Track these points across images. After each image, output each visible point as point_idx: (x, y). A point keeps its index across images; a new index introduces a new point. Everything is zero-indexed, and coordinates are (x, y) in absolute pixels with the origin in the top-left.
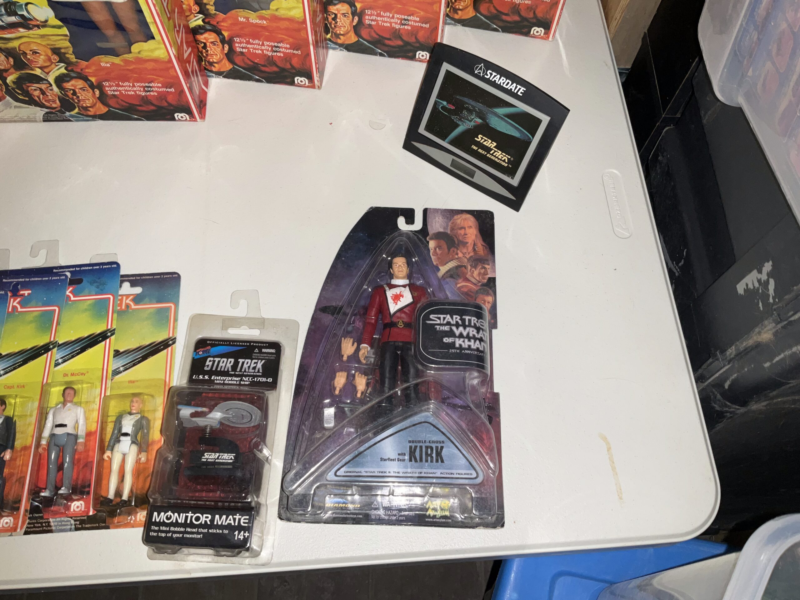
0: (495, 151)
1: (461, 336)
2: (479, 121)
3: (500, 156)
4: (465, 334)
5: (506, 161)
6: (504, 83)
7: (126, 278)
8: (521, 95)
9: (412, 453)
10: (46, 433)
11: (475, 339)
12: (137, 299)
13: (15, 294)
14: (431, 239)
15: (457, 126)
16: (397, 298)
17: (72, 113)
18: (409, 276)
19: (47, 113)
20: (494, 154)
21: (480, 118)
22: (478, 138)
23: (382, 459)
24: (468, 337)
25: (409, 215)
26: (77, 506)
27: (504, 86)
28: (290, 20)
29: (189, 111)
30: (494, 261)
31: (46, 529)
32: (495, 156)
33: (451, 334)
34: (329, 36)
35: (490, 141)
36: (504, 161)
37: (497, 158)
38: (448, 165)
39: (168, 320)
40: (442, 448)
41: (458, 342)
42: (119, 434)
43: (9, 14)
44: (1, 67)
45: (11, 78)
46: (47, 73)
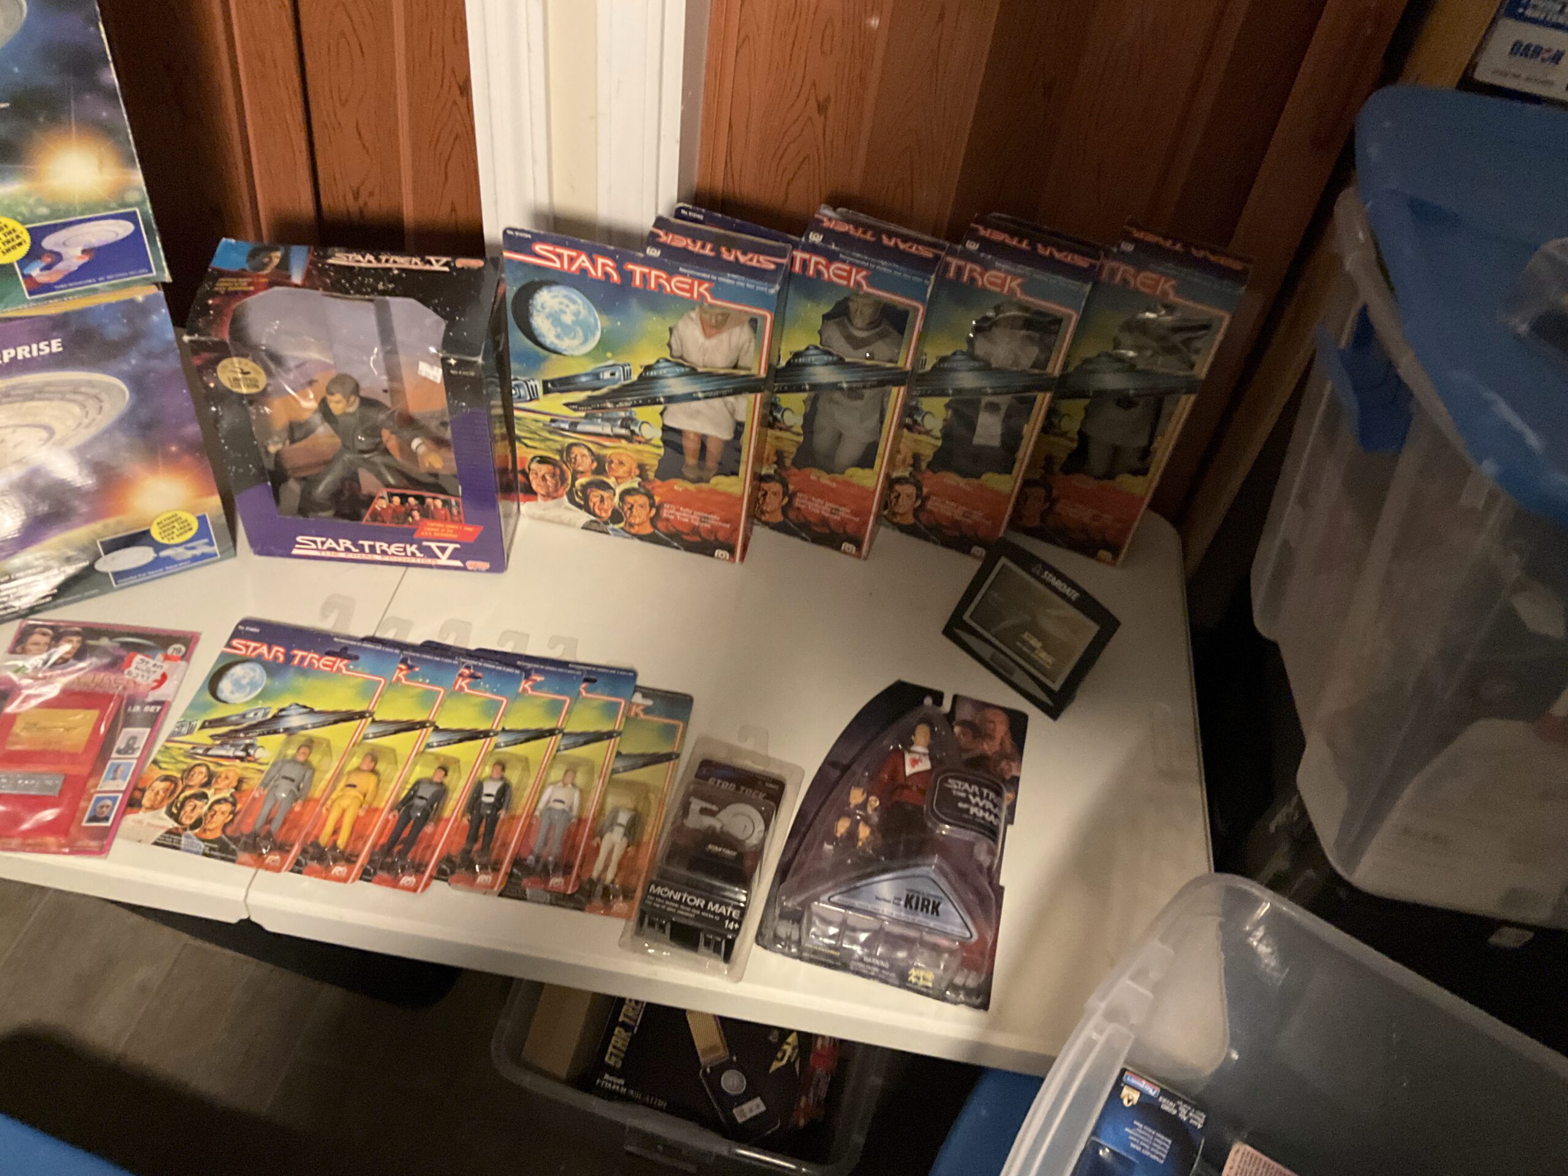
0: (1039, 651)
1: (977, 805)
2: (1028, 618)
3: (1045, 658)
4: (981, 804)
5: (1050, 663)
6: (1059, 586)
7: (637, 689)
9: (908, 901)
10: (541, 806)
11: (991, 812)
12: (647, 710)
13: (527, 677)
14: (958, 724)
15: (1004, 620)
16: (915, 762)
17: (616, 527)
18: (929, 747)
19: (592, 521)
20: (1039, 655)
21: (1029, 615)
22: (1024, 636)
23: (877, 898)
24: (984, 809)
25: (938, 697)
26: (556, 881)
27: (1059, 588)
28: (862, 488)
29: (731, 551)
30: (1021, 760)
31: (521, 897)
32: (1039, 658)
33: (967, 800)
34: (886, 513)
35: (1037, 641)
36: (1047, 662)
38: (986, 657)
39: (674, 736)
40: (939, 904)
41: (973, 810)
42: (613, 823)
43: (622, 426)
44: (580, 469)
45: (581, 481)
46: (619, 484)
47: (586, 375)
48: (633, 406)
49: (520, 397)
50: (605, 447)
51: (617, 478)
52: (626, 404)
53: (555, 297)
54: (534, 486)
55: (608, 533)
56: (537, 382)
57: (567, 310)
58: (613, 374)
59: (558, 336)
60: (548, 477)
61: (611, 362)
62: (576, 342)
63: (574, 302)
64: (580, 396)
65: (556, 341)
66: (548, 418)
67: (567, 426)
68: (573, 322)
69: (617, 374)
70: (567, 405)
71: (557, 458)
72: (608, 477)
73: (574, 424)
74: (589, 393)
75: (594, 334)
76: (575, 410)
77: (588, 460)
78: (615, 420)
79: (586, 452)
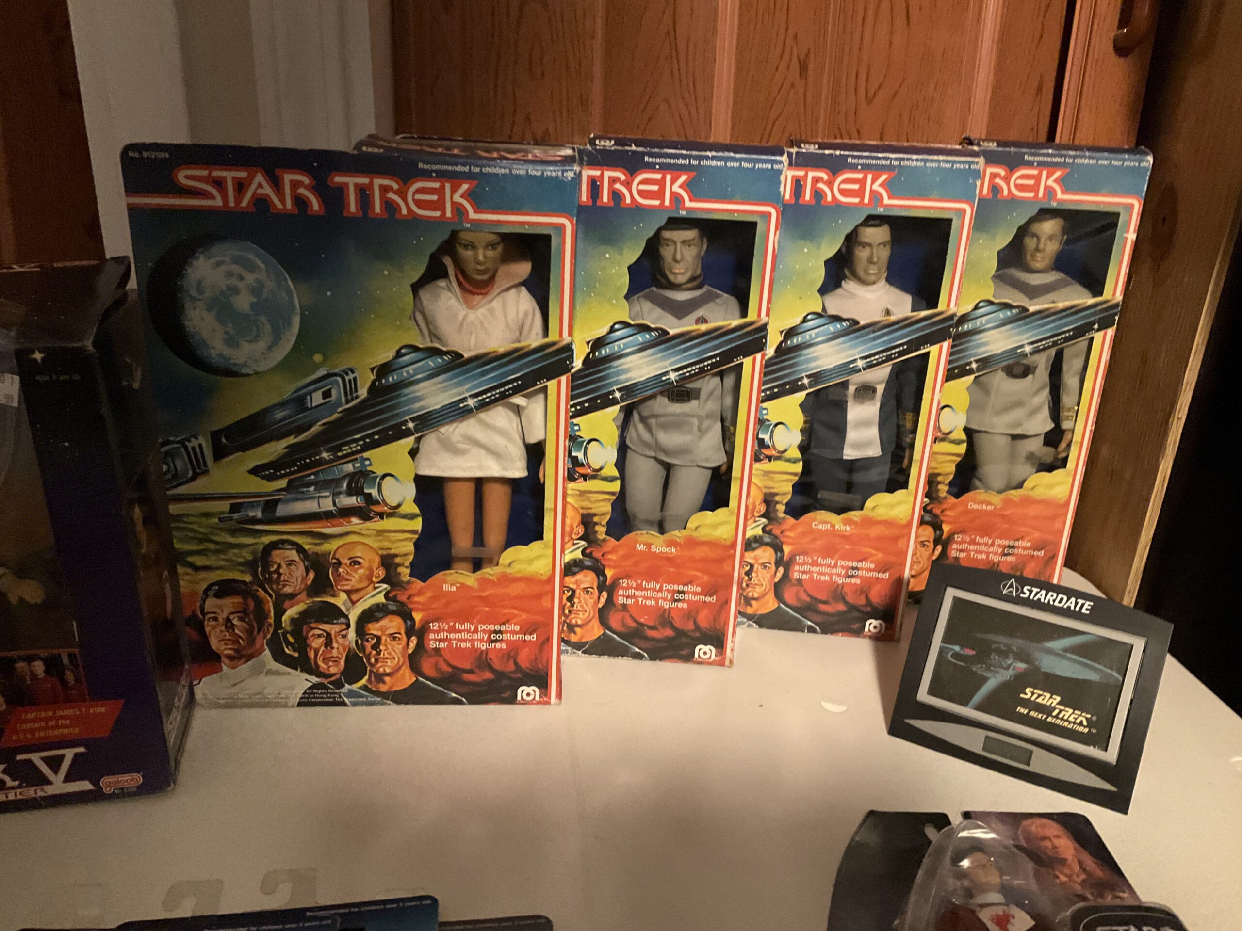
0: (1061, 711)
2: (1022, 666)
3: (1072, 717)
5: (1085, 723)
6: (1054, 601)
8: (1088, 612)
15: (985, 680)
16: (1002, 921)
17: (355, 687)
19: (314, 687)
20: (1061, 716)
21: (1022, 661)
22: (1026, 694)
27: (1056, 604)
28: (713, 544)
29: (543, 682)
32: (1062, 719)
35: (1048, 695)
36: (1081, 724)
37: (1067, 720)
38: (977, 748)
43: (350, 493)
44: (288, 590)
45: (292, 612)
46: (354, 603)
47: (283, 405)
48: (366, 448)
49: (175, 476)
50: (326, 537)
51: (349, 593)
52: (355, 447)
53: (218, 264)
54: (214, 643)
55: (343, 704)
56: (201, 440)
57: (241, 285)
58: (327, 394)
59: (231, 342)
60: (235, 622)
61: (322, 372)
62: (262, 345)
63: (251, 268)
64: (276, 449)
65: (227, 351)
66: (225, 506)
67: (259, 514)
68: (253, 306)
69: (334, 392)
70: (255, 471)
71: (248, 578)
72: (334, 596)
73: (270, 506)
74: (291, 440)
75: (288, 323)
76: (270, 478)
77: (299, 570)
78: (337, 482)
79: (293, 555)
